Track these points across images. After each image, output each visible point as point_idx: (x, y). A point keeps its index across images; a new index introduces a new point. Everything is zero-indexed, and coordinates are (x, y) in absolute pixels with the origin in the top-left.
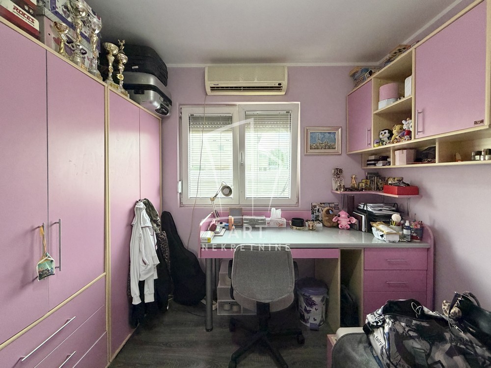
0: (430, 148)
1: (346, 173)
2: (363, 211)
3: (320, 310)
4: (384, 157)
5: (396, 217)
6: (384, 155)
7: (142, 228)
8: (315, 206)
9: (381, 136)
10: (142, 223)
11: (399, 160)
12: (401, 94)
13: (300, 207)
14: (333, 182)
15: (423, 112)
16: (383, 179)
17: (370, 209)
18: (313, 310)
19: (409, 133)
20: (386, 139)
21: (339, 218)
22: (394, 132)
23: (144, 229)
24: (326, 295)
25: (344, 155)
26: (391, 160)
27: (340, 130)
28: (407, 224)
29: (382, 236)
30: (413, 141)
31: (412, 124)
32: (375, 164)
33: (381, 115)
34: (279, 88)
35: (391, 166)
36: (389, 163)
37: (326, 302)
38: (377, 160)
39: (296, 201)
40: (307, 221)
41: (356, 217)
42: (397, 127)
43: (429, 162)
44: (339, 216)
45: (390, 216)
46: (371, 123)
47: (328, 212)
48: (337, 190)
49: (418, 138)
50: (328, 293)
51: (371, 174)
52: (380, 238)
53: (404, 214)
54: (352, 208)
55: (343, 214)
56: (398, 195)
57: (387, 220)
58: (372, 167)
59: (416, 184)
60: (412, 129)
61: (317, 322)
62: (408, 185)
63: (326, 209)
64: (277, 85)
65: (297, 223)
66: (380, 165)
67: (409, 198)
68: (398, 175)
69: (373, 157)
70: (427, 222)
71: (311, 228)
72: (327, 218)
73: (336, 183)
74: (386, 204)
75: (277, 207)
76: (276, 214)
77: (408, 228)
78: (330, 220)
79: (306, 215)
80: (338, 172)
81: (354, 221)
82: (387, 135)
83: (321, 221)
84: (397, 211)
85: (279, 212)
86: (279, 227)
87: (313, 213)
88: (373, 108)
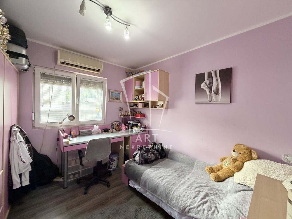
0: (148, 103)
1: (124, 110)
2: (130, 124)
3: (116, 162)
4: (136, 104)
5: (139, 124)
6: (136, 103)
7: (18, 142)
8: (112, 123)
9: (136, 98)
10: (18, 139)
11: (140, 106)
12: (141, 86)
13: (106, 124)
14: (119, 113)
15: (147, 93)
16: (135, 112)
17: (132, 123)
18: (114, 163)
19: (143, 98)
20: (137, 99)
21: (122, 127)
22: (139, 97)
23: (20, 143)
24: (118, 156)
25: (123, 102)
26: (138, 105)
27: (122, 92)
28: (142, 126)
29: (136, 131)
30: (144, 101)
31: (144, 96)
32: (133, 107)
33: (136, 90)
34: (99, 71)
35: (138, 108)
36: (137, 107)
37: (118, 159)
38: (134, 105)
39: (104, 121)
40: (110, 129)
41: (128, 126)
42: (140, 96)
43: (148, 107)
44: (122, 126)
45: (138, 124)
46: (133, 93)
47: (118, 125)
48: (121, 116)
49: (145, 100)
50: (119, 155)
51: (131, 110)
52: (135, 132)
53: (141, 123)
54: (126, 123)
55: (123, 125)
56: (140, 117)
57: (137, 126)
58: (132, 108)
59: (144, 114)
60: (144, 97)
61: (115, 167)
62: (142, 114)
63: (117, 124)
64: (98, 70)
65: (106, 130)
66: (135, 107)
67: (142, 118)
68: (140, 111)
69: (132, 104)
70: (147, 125)
71: (112, 132)
72: (117, 127)
73: (120, 113)
74: (137, 121)
75: (97, 124)
76: (96, 127)
77: (142, 127)
78: (118, 128)
79: (109, 127)
80: (121, 109)
81: (127, 127)
82: (137, 97)
83: (115, 129)
84: (139, 123)
85: (98, 126)
86: (98, 133)
87: (111, 126)
88: (134, 87)
